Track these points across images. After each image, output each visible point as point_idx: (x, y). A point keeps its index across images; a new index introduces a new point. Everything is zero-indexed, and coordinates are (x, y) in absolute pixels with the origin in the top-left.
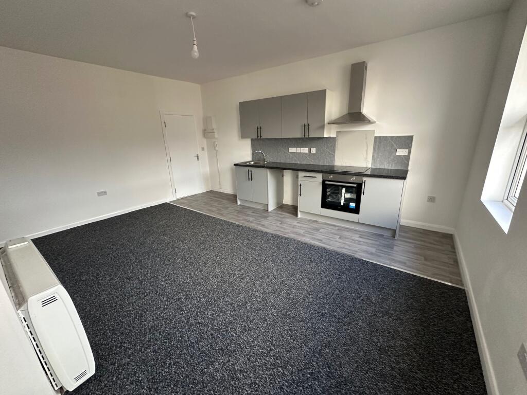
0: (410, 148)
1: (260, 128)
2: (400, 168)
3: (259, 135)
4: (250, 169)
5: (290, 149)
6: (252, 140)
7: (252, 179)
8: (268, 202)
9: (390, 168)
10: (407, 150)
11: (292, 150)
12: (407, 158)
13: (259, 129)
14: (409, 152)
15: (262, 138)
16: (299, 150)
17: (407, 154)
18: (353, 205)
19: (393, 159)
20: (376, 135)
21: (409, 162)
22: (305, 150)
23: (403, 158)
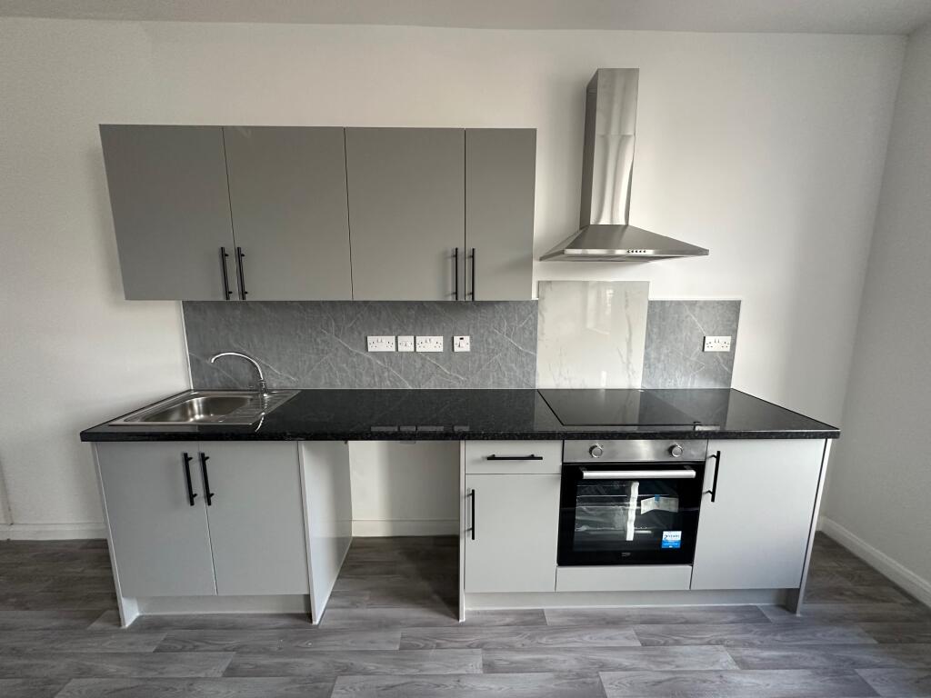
0: (733, 333)
1: (240, 255)
2: (711, 385)
3: (234, 286)
4: (194, 449)
5: (370, 339)
6: (191, 308)
7: (208, 496)
8: (309, 587)
9: (689, 386)
10: (728, 339)
11: (381, 344)
12: (729, 358)
13: (232, 261)
14: (733, 345)
15: (248, 298)
16: (406, 344)
17: (728, 349)
18: (672, 537)
19: (696, 363)
20: (654, 296)
21: (731, 368)
22: (432, 344)
23: (717, 359)
